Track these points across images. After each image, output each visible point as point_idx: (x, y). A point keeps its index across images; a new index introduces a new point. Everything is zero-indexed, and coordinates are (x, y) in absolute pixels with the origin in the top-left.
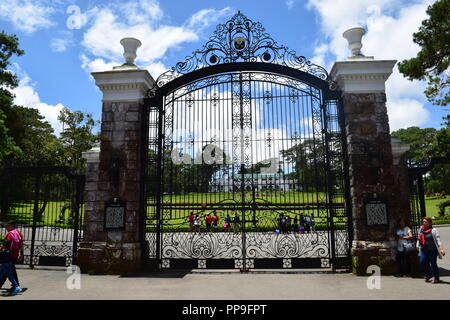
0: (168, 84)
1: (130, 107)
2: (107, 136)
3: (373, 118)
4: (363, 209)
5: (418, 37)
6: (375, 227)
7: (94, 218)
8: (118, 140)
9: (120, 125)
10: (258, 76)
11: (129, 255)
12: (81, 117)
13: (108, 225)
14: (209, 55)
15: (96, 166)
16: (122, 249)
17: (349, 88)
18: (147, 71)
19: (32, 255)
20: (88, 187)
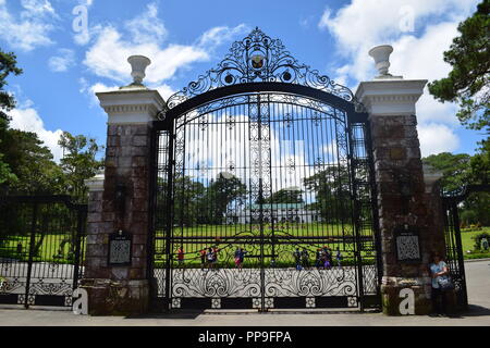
0: (180, 105)
1: (138, 132)
2: (112, 162)
3: (403, 142)
4: (394, 242)
5: (448, 56)
7: (96, 252)
8: (125, 166)
9: (127, 150)
10: (277, 97)
11: (135, 293)
12: (83, 142)
13: (112, 261)
14: (225, 74)
15: (100, 195)
16: (127, 286)
17: (377, 110)
18: (156, 91)
19: (27, 295)
20: (91, 218)
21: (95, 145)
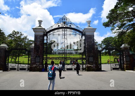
0: (49, 31)
1: (41, 36)
2: (36, 42)
3: (91, 40)
4: (89, 58)
5: (107, 17)
6: (91, 62)
7: (33, 60)
8: (38, 43)
9: (39, 40)
10: (68, 30)
11: (41, 67)
12: (18, 33)
13: (36, 61)
14: (58, 25)
15: (33, 49)
16: (39, 66)
17: (87, 34)
18: (44, 29)
19: (18, 68)
20: (31, 53)
21: (22, 34)
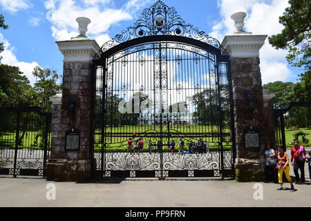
0: (110, 50)
1: (83, 66)
2: (67, 86)
3: (251, 75)
5: (282, 19)
6: (251, 149)
7: (58, 142)
8: (75, 89)
9: (76, 78)
10: (172, 45)
11: (83, 168)
12: (48, 73)
13: (68, 148)
14: (138, 30)
15: (60, 107)
16: (77, 164)
17: (235, 54)
18: (94, 41)
19: (15, 168)
20: (54, 121)
21: (56, 75)
